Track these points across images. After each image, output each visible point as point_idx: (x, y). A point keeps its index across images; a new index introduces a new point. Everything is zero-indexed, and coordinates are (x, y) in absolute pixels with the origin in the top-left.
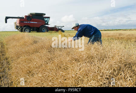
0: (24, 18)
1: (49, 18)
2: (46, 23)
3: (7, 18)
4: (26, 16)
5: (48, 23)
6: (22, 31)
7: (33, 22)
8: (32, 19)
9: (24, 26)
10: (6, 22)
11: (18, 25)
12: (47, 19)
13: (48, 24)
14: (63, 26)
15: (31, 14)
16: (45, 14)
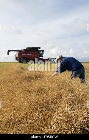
0: (22, 51)
1: (43, 51)
2: (41, 55)
3: (9, 51)
4: (24, 50)
5: (42, 55)
6: (20, 62)
7: (29, 55)
8: (29, 52)
9: (22, 58)
10: (8, 54)
11: (17, 57)
12: (42, 52)
13: (42, 57)
14: (56, 58)
15: (28, 48)
16: (40, 48)
